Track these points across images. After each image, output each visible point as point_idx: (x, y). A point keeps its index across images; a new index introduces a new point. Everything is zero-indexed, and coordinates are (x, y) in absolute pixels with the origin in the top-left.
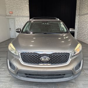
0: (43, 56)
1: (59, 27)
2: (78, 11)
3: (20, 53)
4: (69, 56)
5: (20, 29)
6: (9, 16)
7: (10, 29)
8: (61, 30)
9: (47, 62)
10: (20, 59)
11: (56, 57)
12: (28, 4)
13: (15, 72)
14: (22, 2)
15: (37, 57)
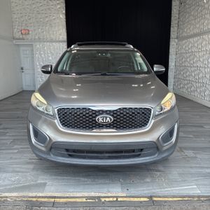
0: (102, 114)
1: (133, 63)
2: (176, 28)
3: (56, 110)
4: (150, 114)
5: (51, 66)
6: (19, 39)
7: (22, 69)
8: (136, 69)
9: (108, 126)
10: (56, 121)
11: (125, 115)
12: (64, 12)
13: (46, 147)
14: (49, 9)
15: (90, 115)
